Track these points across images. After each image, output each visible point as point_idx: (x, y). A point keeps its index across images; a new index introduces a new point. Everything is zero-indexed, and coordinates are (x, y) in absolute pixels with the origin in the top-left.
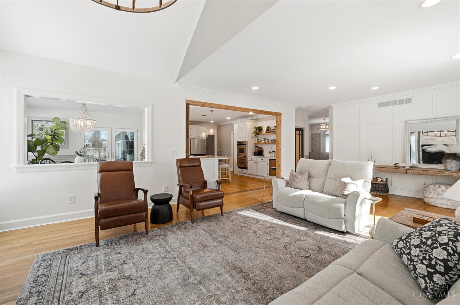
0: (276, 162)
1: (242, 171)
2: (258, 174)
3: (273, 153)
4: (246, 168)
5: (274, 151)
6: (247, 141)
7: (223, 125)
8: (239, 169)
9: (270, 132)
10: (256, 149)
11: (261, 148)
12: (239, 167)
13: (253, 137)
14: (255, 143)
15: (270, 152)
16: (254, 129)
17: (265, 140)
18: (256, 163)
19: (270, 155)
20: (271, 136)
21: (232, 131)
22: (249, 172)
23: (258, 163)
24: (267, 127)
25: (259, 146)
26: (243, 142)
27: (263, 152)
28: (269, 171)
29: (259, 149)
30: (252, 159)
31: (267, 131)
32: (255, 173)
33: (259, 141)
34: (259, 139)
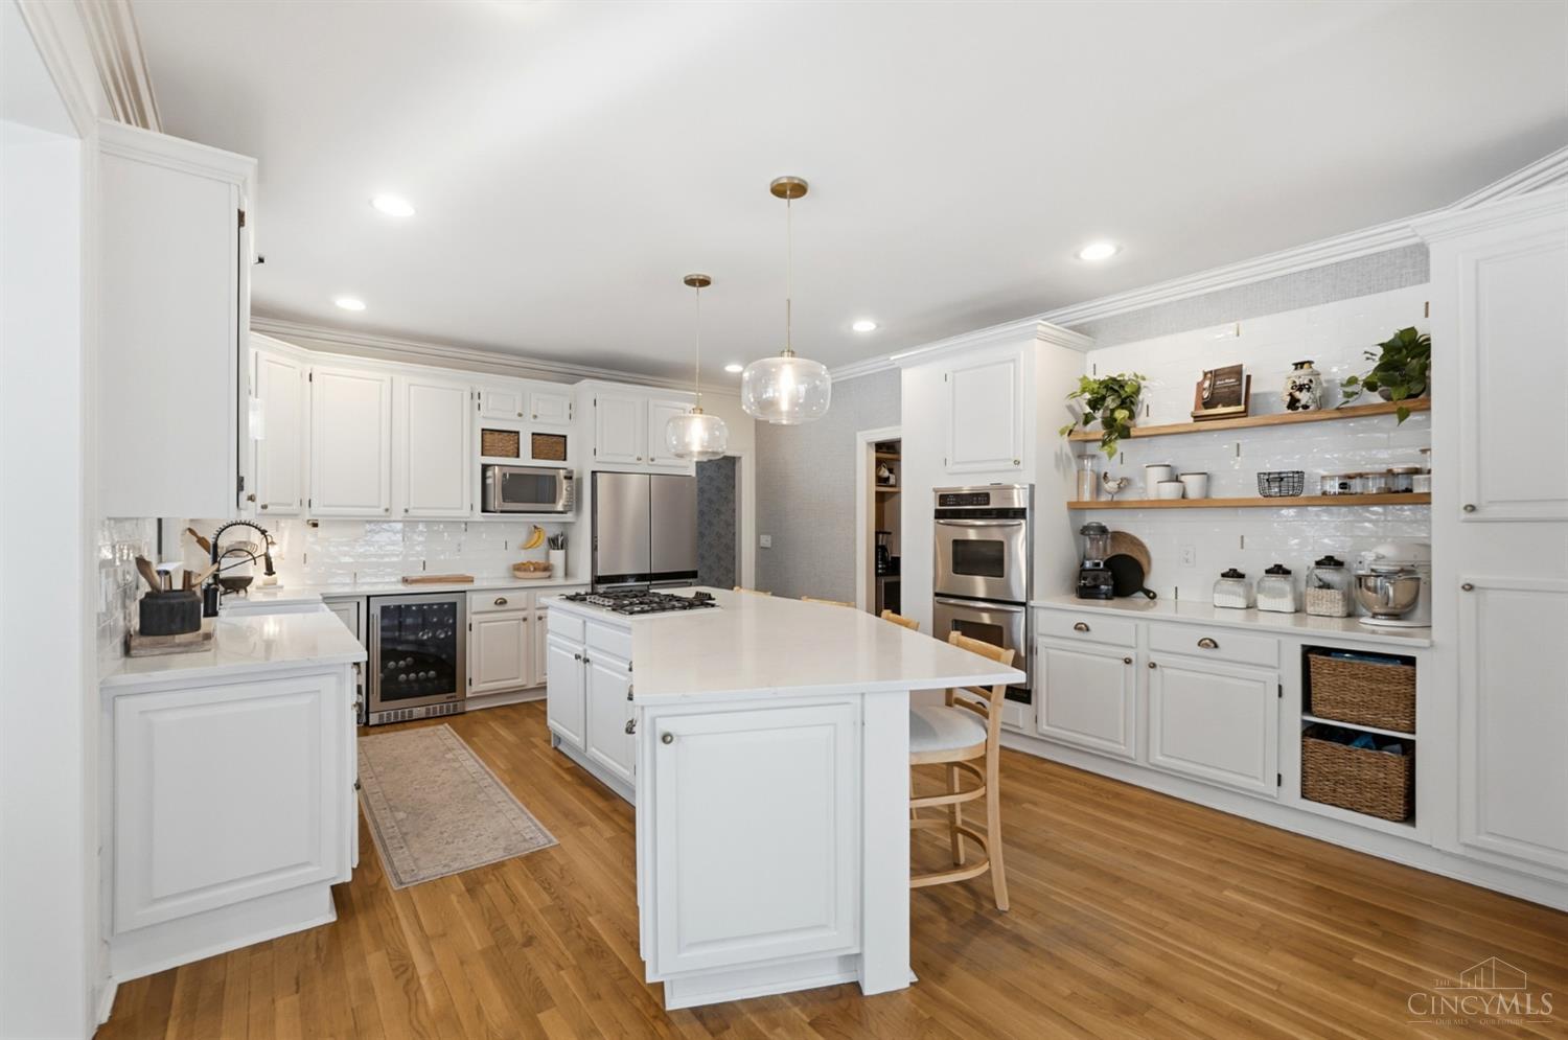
3: (1276, 582)
4: (1025, 697)
6: (1032, 488)
9: (1245, 413)
10: (1083, 546)
13: (1066, 455)
14: (1074, 499)
15: (1235, 570)
16: (1073, 395)
17: (1183, 478)
18: (1128, 661)
19: (1240, 596)
20: (1238, 445)
21: (859, 430)
22: (1044, 728)
23: (1153, 666)
24: (1215, 375)
25: (1108, 527)
26: (987, 495)
27: (1145, 568)
28: (1303, 753)
29: (1112, 546)
30: (1086, 626)
31: (1215, 406)
32: (1122, 742)
33: (1111, 486)
34: (1106, 474)
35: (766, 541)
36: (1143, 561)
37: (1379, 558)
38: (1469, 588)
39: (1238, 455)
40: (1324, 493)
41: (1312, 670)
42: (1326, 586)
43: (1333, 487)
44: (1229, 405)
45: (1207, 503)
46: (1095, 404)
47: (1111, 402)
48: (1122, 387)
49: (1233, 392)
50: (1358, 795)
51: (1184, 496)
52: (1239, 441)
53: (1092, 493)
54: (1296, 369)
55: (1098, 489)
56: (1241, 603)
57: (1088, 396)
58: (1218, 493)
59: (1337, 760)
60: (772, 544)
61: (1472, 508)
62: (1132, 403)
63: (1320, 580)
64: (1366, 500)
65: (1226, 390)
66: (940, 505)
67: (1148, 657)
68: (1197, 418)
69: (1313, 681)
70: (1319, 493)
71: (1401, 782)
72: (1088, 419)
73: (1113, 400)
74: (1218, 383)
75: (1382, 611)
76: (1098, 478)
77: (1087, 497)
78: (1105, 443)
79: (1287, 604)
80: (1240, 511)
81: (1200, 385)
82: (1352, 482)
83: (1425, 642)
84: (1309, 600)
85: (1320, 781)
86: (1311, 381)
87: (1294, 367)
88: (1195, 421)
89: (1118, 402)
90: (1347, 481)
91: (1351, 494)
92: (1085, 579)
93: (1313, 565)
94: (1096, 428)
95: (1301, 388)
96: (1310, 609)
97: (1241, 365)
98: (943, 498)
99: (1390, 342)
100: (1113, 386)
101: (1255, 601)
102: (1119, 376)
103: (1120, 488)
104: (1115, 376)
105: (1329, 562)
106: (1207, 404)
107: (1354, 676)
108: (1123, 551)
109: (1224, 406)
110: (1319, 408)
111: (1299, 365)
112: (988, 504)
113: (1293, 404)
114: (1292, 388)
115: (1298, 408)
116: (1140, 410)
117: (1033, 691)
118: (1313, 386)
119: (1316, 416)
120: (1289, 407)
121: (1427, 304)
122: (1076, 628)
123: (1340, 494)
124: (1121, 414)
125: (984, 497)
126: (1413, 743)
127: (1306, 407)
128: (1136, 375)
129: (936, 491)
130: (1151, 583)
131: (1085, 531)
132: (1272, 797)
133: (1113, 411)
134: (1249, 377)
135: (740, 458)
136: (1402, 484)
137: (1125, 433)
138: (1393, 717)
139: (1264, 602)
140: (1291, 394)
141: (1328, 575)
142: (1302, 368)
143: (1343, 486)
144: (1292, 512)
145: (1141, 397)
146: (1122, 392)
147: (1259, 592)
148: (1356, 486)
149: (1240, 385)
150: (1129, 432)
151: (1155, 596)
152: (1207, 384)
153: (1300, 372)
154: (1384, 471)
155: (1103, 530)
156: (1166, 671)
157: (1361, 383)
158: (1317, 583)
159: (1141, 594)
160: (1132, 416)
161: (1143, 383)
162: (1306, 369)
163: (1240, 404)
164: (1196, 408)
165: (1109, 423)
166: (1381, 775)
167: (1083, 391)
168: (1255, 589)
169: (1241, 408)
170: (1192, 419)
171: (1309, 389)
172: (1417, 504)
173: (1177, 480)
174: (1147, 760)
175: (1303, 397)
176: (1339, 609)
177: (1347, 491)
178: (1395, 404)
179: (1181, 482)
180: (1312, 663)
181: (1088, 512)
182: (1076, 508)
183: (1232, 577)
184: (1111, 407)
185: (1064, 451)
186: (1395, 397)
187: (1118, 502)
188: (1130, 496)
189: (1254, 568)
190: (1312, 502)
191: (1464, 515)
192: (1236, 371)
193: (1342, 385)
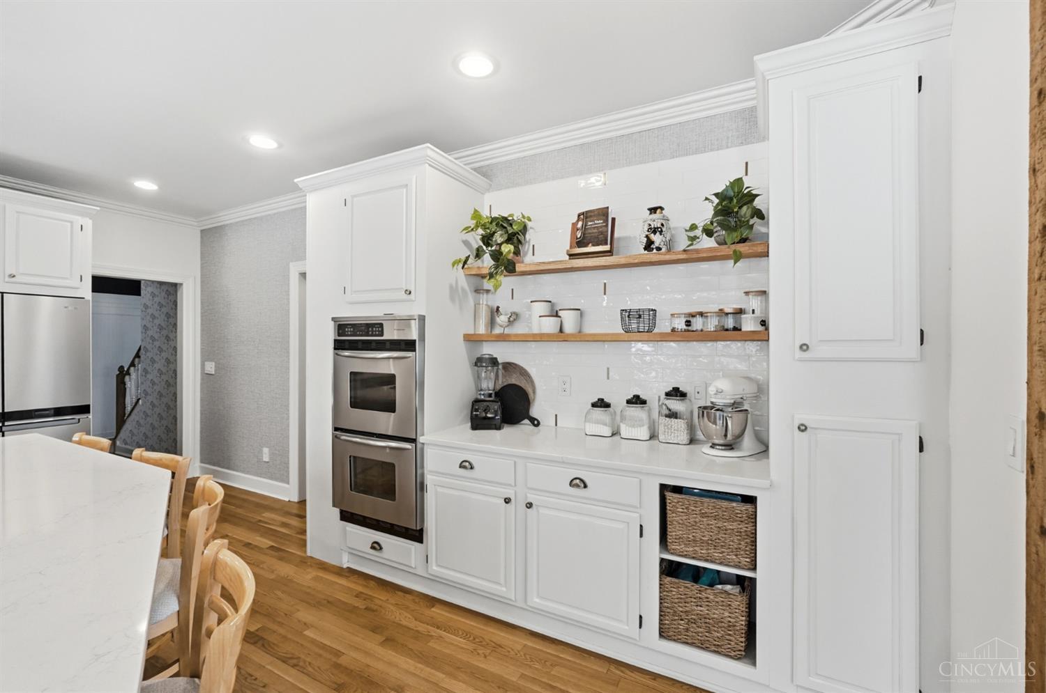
0: (753, 518)
1: (376, 546)
2: (535, 601)
3: (635, 411)
4: (416, 535)
5: (637, 401)
6: (422, 319)
7: (242, 223)
8: (352, 528)
9: (610, 253)
10: (478, 378)
11: (509, 367)
12: (346, 517)
13: (463, 290)
14: (472, 332)
15: (602, 400)
16: (468, 230)
17: (561, 313)
18: (507, 501)
19: (606, 425)
20: (605, 284)
21: (292, 261)
22: (434, 568)
23: (529, 505)
24: (585, 216)
25: (499, 360)
26: (381, 325)
27: (531, 396)
28: (660, 592)
29: (504, 376)
30: (470, 464)
31: (586, 245)
32: (502, 581)
33: (502, 319)
34: (498, 308)
35: (210, 367)
36: (529, 391)
37: (719, 392)
38: (803, 428)
39: (605, 294)
40: (673, 330)
41: (668, 508)
42: (673, 415)
43: (680, 324)
44: (598, 245)
45: (580, 337)
46: (487, 240)
47: (498, 238)
48: (511, 225)
49: (602, 233)
50: (707, 634)
51: (561, 331)
52: (605, 281)
53: (486, 326)
54: (651, 214)
55: (492, 323)
56: (607, 431)
57: (480, 231)
58: (589, 329)
59: (689, 600)
60: (215, 371)
61: (804, 347)
62: (520, 242)
63: (670, 410)
64: (704, 337)
65: (595, 231)
66: (339, 336)
67: (526, 497)
68: (572, 256)
69: (668, 519)
70: (669, 330)
71: (742, 621)
72: (479, 254)
73: (501, 235)
74: (590, 223)
75: (721, 442)
76: (492, 312)
77: (482, 330)
78: (491, 276)
79: (643, 433)
80: (606, 345)
81: (574, 225)
82: (693, 320)
83: (766, 483)
84: (661, 429)
85: (675, 620)
86: (662, 225)
87: (649, 212)
88: (570, 259)
89: (506, 237)
90: (691, 319)
91: (693, 331)
92: (477, 410)
93: (663, 396)
94: (487, 262)
95: (654, 231)
96: (661, 437)
97: (608, 208)
98: (341, 327)
99: (724, 190)
100: (503, 223)
101: (619, 427)
102: (510, 216)
103: (510, 323)
104: (506, 216)
105: (676, 393)
106: (581, 243)
107: (703, 515)
108: (513, 381)
109: (593, 245)
110: (669, 250)
111: (653, 210)
112: (382, 335)
113: (649, 245)
114: (648, 231)
115: (653, 249)
116: (526, 249)
117: (424, 529)
118: (664, 229)
119: (668, 257)
120: (645, 249)
121: (747, 163)
122: (461, 466)
123: (685, 331)
124: (507, 249)
125: (378, 327)
126: (753, 581)
127: (659, 249)
128: (523, 217)
129: (334, 319)
130: (535, 412)
131: (479, 362)
132: (635, 640)
133: (500, 245)
134: (614, 219)
135: (181, 284)
136: (730, 323)
137: (510, 268)
138: (736, 555)
139: (625, 431)
140: (647, 236)
141: (675, 405)
142: (655, 213)
143: (688, 323)
144: (646, 347)
145: (528, 236)
146: (509, 228)
147: (621, 422)
148: (698, 324)
149: (607, 226)
150: (515, 268)
151: (539, 424)
152: (580, 225)
153: (654, 216)
154: (717, 310)
155: (494, 362)
156: (542, 511)
157: (701, 229)
158: (667, 412)
159: (526, 421)
160: (517, 253)
161: (529, 224)
162: (657, 215)
163: (606, 244)
164: (571, 247)
165: (496, 256)
166: (727, 614)
167: (477, 226)
168: (618, 418)
169: (607, 248)
170: (568, 257)
171: (661, 232)
172: (746, 341)
173: (557, 316)
174: (526, 601)
175: (657, 239)
176: (684, 437)
177: (690, 328)
178: (729, 248)
179: (560, 317)
180: (668, 501)
181: (484, 343)
182: (472, 340)
183: (601, 407)
184: (499, 242)
185: (460, 284)
186: (729, 241)
187: (508, 335)
188: (519, 329)
189: (618, 399)
190: (664, 338)
191: (799, 354)
192: (604, 213)
193: (686, 231)
